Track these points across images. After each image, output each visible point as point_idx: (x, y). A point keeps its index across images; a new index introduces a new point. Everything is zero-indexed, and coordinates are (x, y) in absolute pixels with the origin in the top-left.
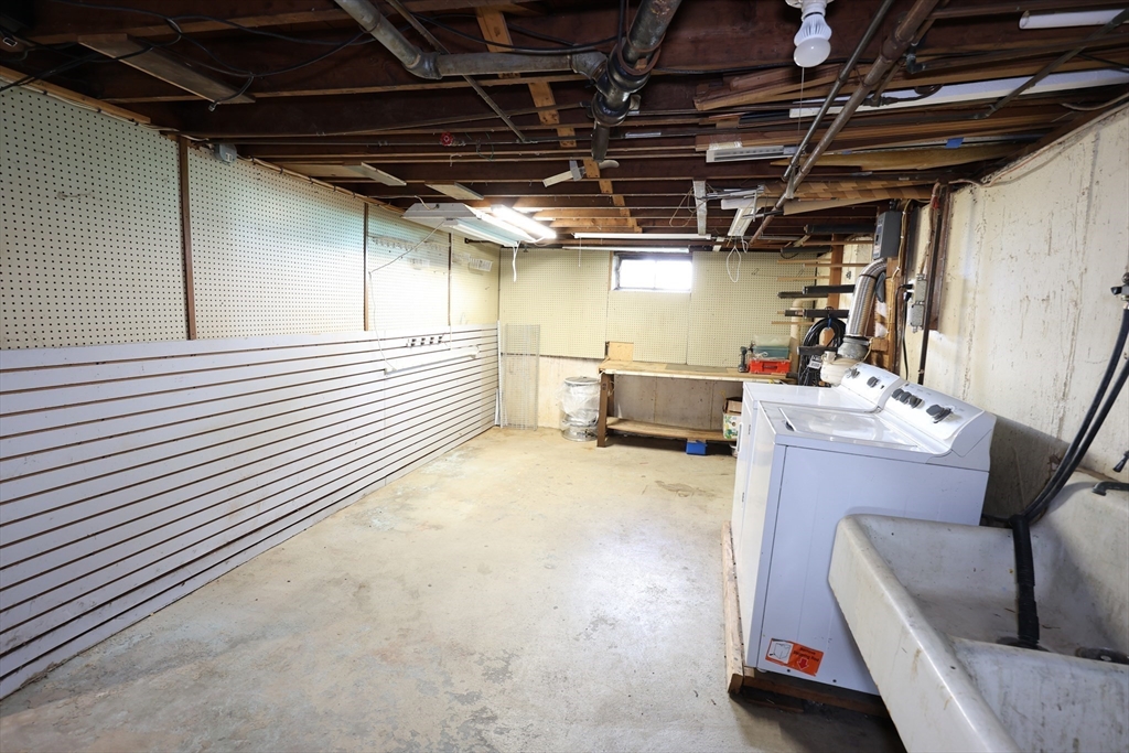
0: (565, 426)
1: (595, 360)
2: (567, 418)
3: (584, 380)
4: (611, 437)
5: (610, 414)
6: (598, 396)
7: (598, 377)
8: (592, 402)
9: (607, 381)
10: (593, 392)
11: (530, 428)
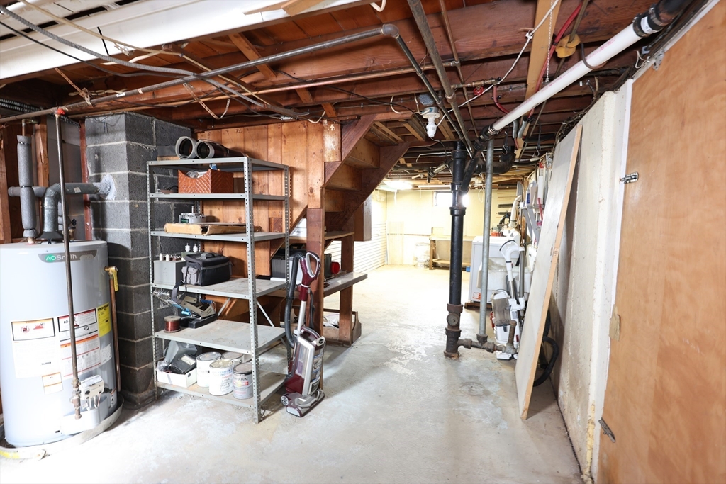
0: (415, 263)
1: (428, 235)
2: (416, 259)
3: (423, 244)
4: (435, 266)
5: (434, 258)
6: (429, 250)
7: (429, 242)
8: (427, 252)
9: (433, 243)
10: (427, 248)
11: (401, 265)
